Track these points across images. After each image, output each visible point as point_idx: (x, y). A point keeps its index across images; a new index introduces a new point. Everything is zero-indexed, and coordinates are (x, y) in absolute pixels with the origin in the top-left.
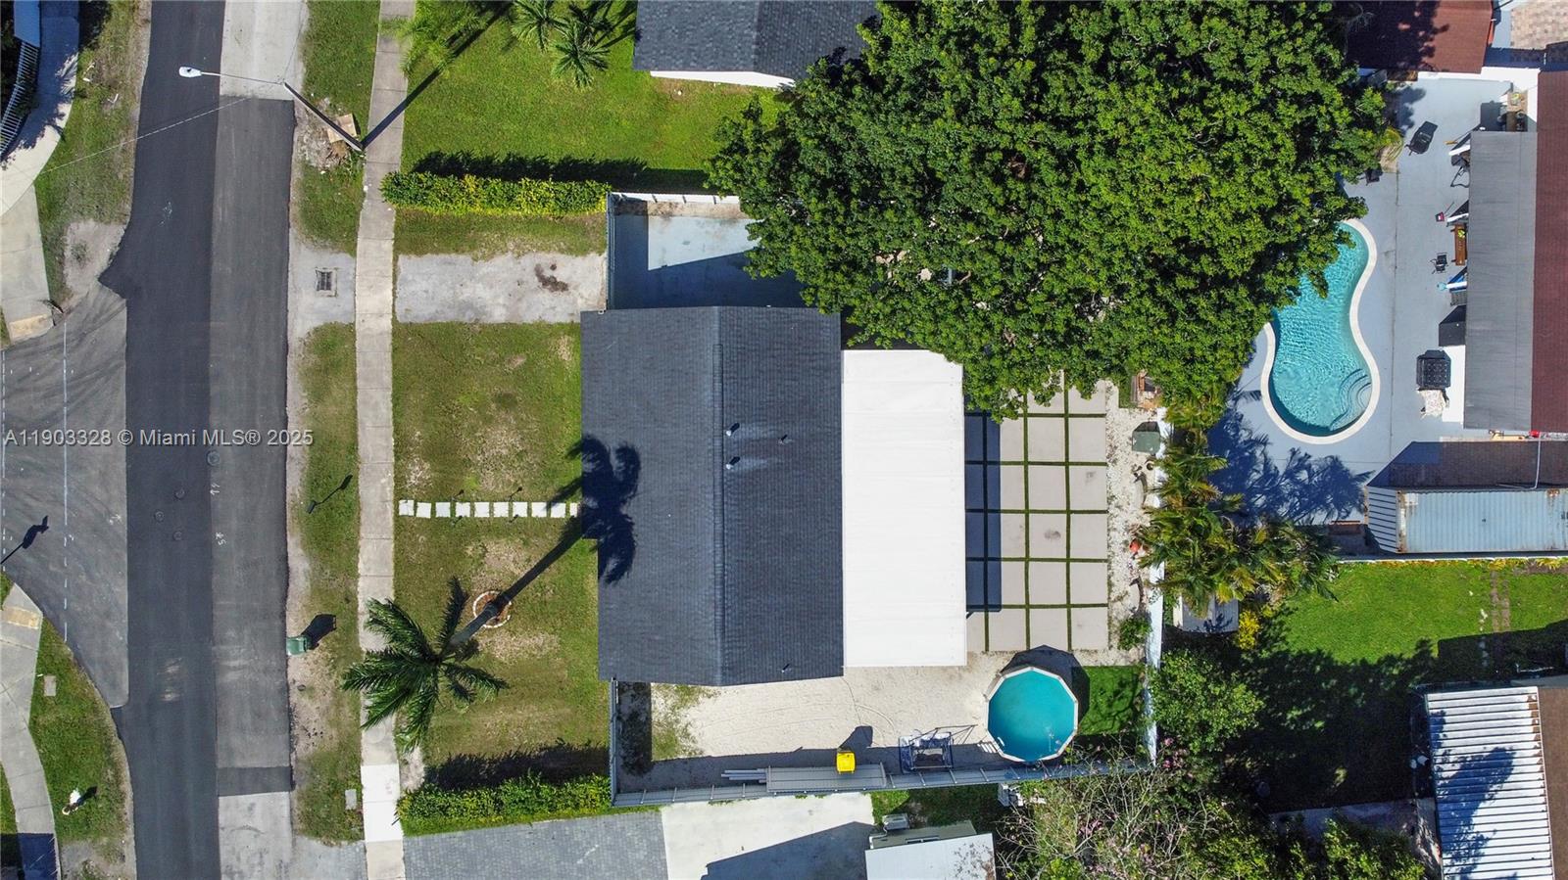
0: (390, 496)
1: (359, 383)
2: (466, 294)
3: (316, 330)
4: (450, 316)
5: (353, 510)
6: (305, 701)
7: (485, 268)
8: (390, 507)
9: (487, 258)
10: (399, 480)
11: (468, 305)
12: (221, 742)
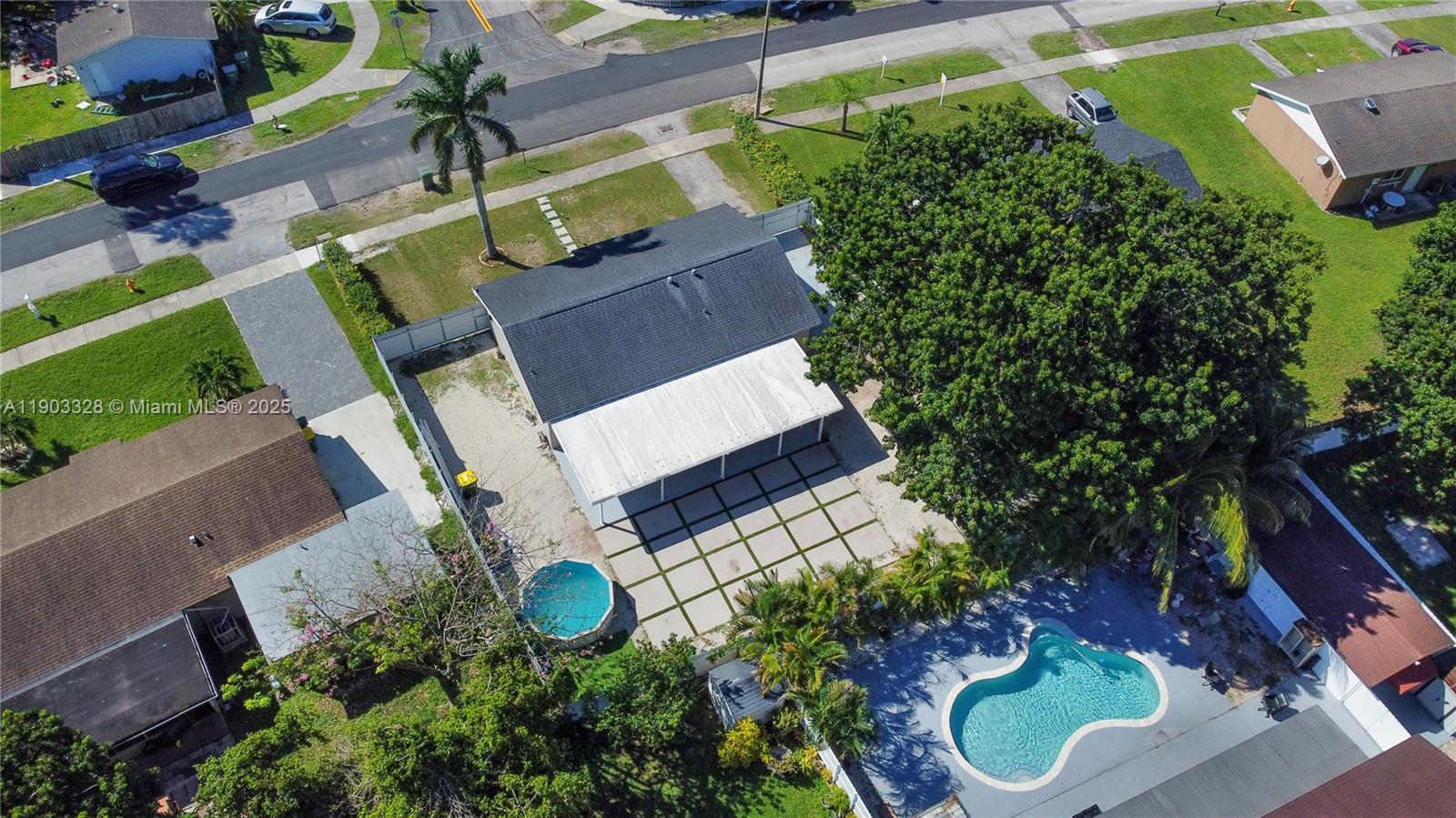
0: (545, 192)
1: (612, 159)
2: (700, 183)
3: (635, 134)
4: (681, 181)
5: (529, 179)
6: (387, 197)
7: (723, 186)
8: (541, 194)
9: (729, 184)
10: (559, 193)
11: (693, 186)
12: (343, 171)
